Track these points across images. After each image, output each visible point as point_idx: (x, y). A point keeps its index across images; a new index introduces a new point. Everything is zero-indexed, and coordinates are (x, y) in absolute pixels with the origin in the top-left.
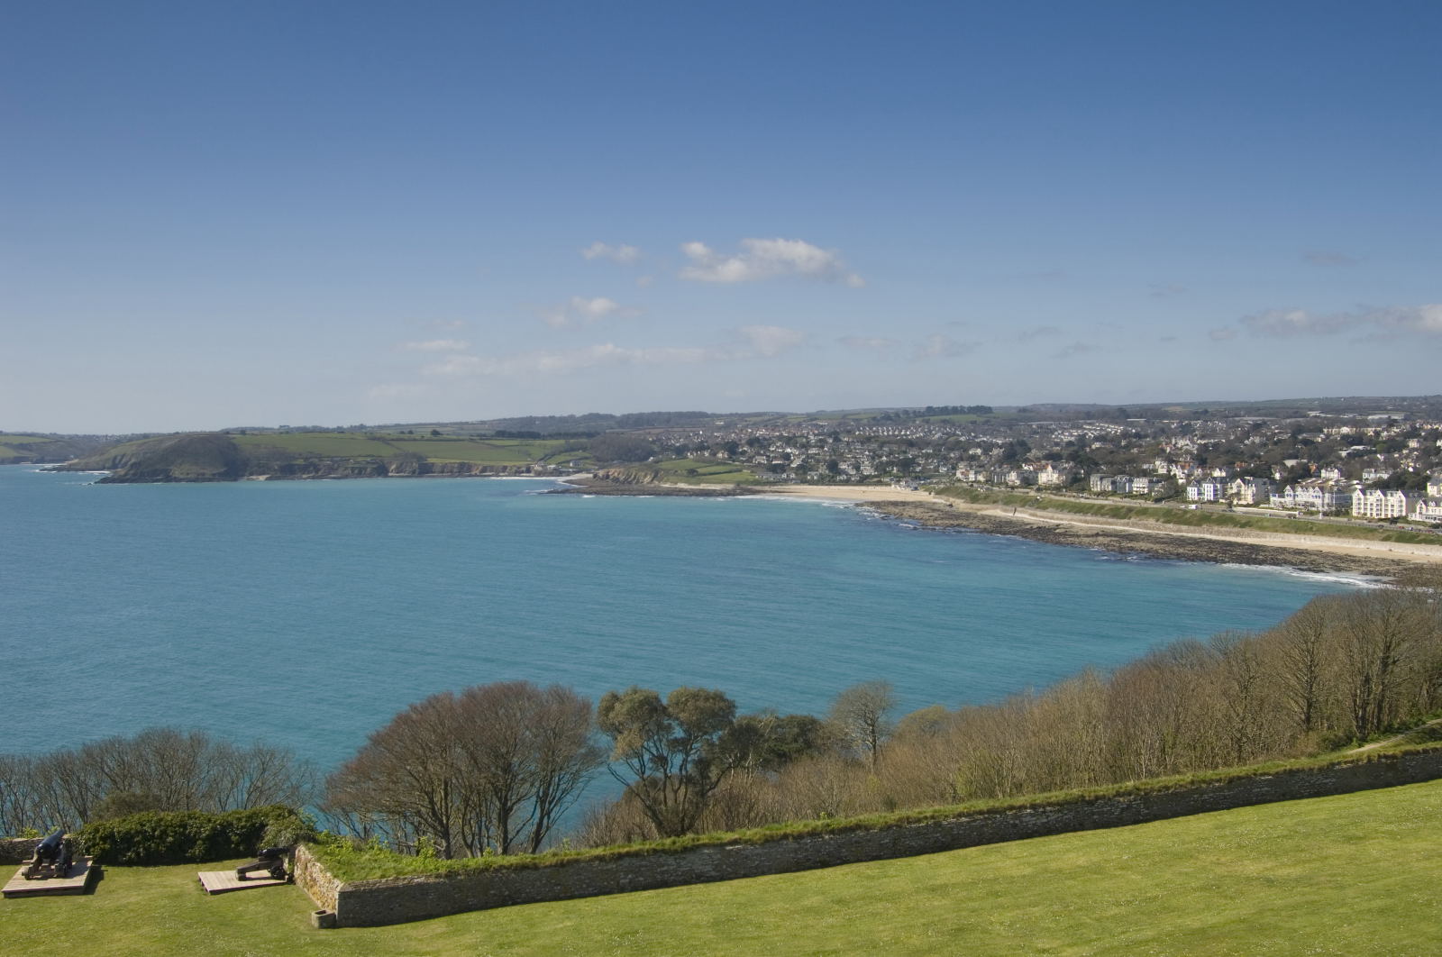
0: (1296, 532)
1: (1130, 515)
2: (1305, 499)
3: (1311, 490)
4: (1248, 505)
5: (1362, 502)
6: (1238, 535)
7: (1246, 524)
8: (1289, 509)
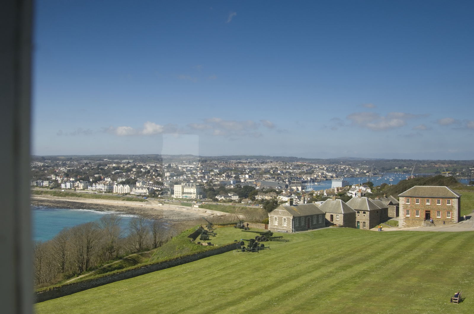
0: (96, 198)
1: (42, 193)
2: (99, 188)
3: (101, 184)
4: (81, 190)
5: (116, 188)
6: (77, 200)
7: (80, 196)
8: (94, 191)
